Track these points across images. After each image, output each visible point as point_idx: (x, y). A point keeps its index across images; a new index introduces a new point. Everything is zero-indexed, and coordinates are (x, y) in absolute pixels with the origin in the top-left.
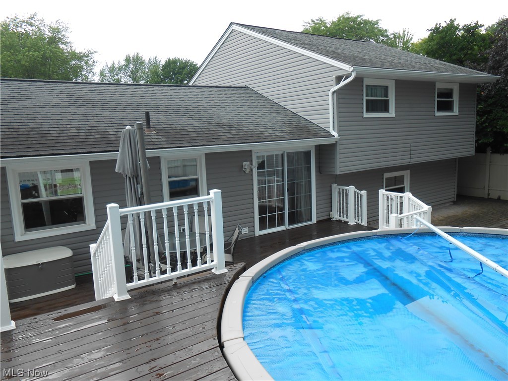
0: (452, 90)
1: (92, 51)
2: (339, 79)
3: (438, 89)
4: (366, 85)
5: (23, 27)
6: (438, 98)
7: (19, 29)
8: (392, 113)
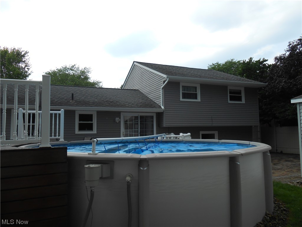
0: (241, 91)
1: (99, 82)
2: (164, 82)
3: (230, 90)
4: (182, 86)
5: (69, 71)
6: (230, 94)
7: (66, 72)
8: (199, 99)
